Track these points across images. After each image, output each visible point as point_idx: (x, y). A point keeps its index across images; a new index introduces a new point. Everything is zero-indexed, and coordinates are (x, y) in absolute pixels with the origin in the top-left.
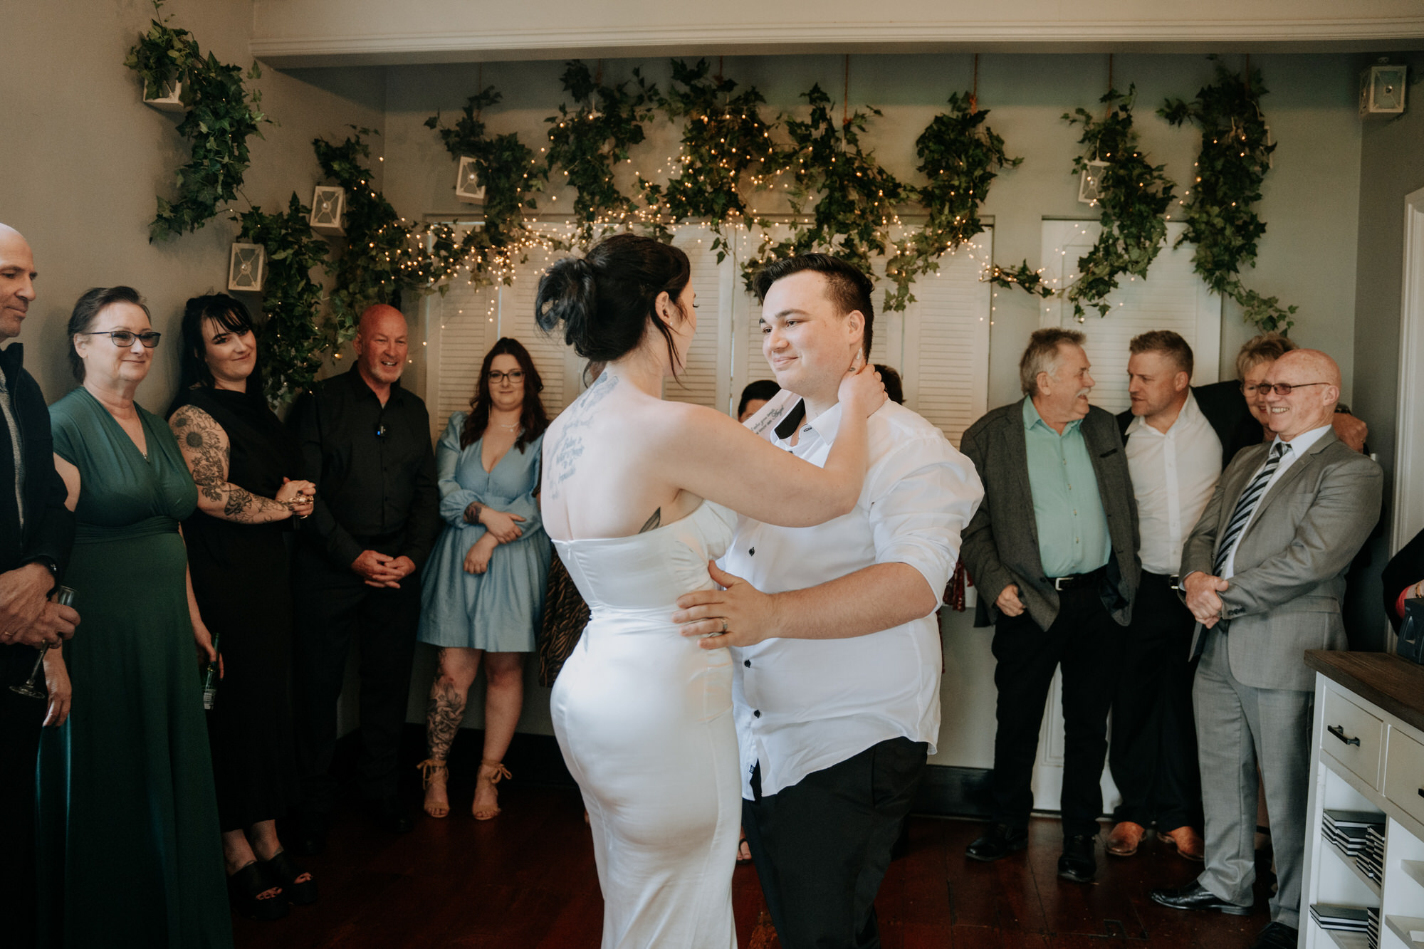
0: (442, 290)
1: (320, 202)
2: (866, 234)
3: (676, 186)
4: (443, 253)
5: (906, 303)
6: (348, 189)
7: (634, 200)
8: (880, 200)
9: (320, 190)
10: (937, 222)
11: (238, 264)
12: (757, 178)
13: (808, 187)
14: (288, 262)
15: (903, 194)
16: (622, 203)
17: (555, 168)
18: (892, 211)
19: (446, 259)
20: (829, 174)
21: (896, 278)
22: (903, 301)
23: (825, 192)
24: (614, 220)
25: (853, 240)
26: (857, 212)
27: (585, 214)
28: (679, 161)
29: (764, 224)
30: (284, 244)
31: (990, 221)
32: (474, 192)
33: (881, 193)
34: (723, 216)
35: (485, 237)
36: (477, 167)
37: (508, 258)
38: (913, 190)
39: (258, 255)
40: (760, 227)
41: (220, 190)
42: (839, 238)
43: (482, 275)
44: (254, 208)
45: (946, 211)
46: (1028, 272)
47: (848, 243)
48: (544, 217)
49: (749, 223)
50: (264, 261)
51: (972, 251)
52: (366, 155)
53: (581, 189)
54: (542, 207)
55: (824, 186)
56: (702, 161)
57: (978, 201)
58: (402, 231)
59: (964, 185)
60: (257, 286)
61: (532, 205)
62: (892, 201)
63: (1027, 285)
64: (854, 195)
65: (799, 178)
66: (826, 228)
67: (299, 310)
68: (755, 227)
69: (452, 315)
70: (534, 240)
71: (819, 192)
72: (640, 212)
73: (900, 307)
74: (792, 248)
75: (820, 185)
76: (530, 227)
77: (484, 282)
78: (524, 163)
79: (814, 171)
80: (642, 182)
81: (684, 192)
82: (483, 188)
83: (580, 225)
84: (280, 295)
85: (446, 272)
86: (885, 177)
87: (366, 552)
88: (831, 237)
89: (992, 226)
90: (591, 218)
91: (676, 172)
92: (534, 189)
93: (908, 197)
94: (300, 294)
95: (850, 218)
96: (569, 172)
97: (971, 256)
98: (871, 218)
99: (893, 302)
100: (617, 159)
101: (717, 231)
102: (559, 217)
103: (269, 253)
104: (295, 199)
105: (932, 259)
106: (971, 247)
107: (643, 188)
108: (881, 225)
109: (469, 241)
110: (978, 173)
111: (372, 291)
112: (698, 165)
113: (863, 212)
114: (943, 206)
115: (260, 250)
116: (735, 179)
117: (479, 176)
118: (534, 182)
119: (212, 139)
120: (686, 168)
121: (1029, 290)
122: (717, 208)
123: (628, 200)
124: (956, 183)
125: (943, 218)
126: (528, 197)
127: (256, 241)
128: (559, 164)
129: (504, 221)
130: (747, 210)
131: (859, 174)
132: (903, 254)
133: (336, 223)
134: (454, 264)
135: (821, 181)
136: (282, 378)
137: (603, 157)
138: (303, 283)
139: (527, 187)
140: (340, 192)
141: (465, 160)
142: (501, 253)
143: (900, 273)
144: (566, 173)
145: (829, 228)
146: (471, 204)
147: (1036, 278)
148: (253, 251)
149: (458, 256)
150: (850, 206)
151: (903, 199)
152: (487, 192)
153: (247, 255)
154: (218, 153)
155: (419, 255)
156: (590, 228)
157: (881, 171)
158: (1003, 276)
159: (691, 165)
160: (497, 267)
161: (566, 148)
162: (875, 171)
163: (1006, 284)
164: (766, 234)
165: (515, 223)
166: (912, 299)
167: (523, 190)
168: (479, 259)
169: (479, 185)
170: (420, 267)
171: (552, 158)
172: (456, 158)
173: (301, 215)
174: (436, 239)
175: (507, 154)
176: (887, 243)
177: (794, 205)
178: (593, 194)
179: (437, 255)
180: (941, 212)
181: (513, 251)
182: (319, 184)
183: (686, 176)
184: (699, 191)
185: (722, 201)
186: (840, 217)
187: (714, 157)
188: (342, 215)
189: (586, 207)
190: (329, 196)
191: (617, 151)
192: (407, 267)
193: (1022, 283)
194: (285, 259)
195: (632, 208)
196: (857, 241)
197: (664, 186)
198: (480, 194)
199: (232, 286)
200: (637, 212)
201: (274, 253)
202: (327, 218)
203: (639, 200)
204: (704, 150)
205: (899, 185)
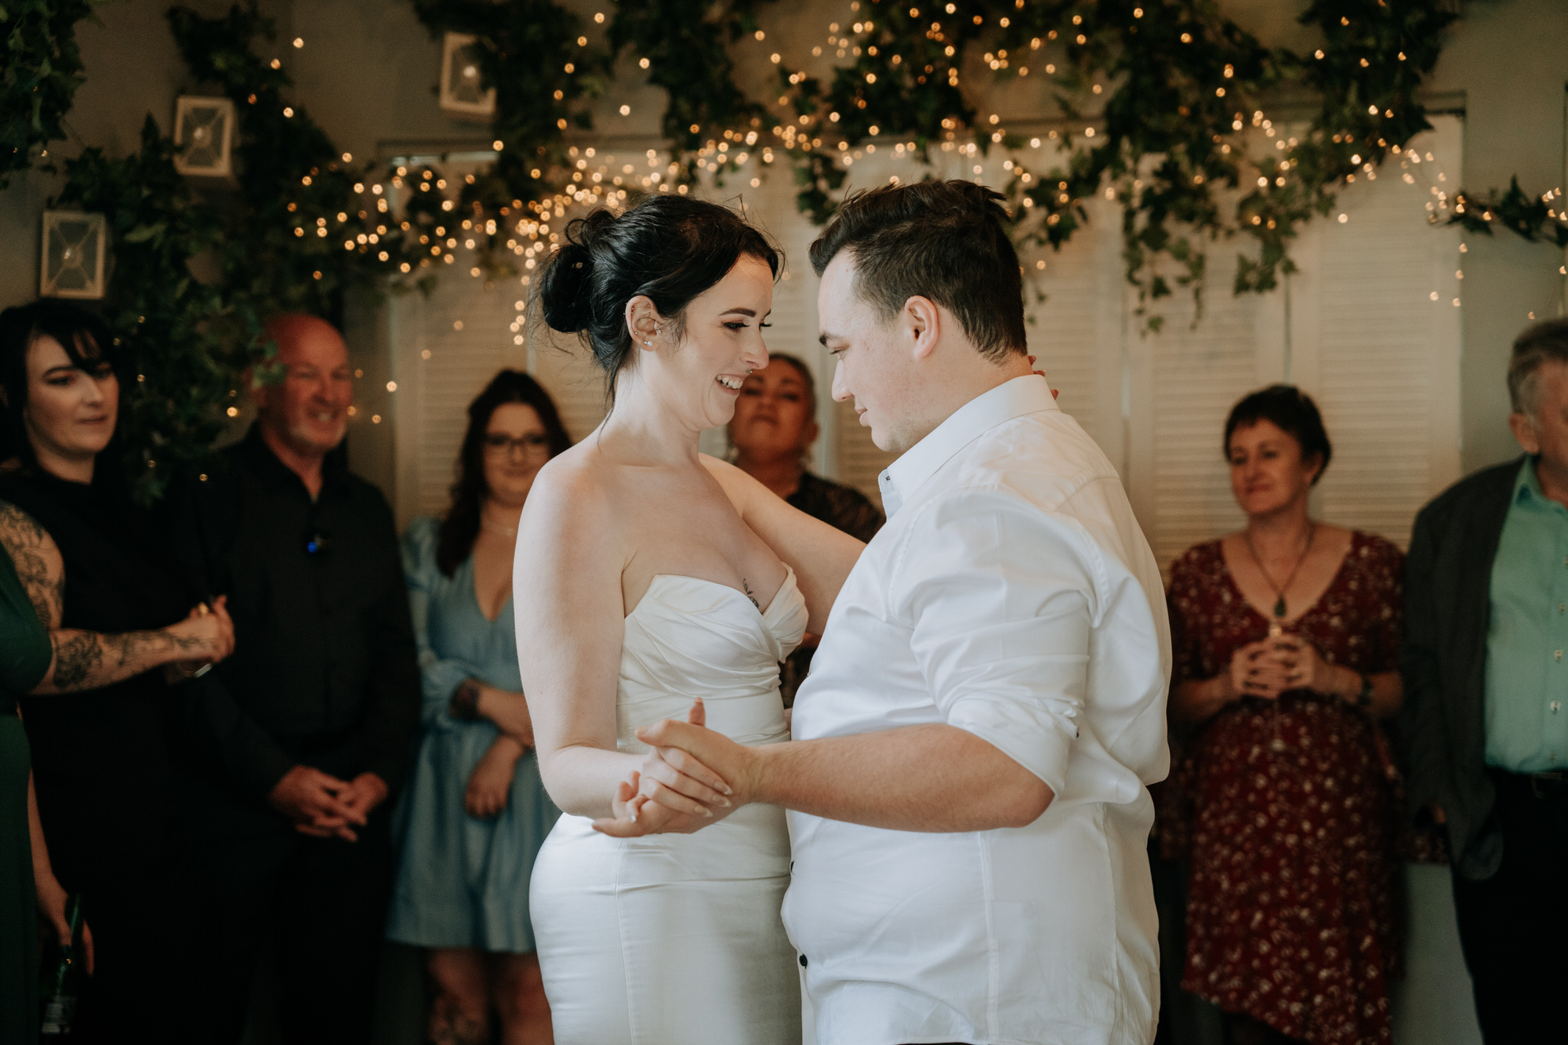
0: (426, 286)
1: (189, 129)
2: (1202, 152)
3: (847, 80)
4: (424, 218)
5: (1279, 276)
6: (240, 103)
7: (772, 109)
8: (1228, 84)
9: (186, 104)
10: (1334, 119)
11: (56, 250)
12: (996, 57)
13: (1091, 69)
14: (156, 246)
15: (1269, 72)
16: (750, 117)
17: (624, 53)
18: (1249, 103)
19: (430, 230)
20: (1129, 41)
21: (1259, 231)
22: (1272, 272)
23: (1122, 80)
24: (736, 146)
25: (1176, 165)
26: (1184, 111)
27: (682, 138)
28: (849, 33)
29: (1013, 143)
30: (147, 215)
31: (1456, 103)
32: (475, 100)
33: (1228, 72)
34: (935, 134)
35: (500, 186)
36: (476, 54)
37: (541, 222)
38: (1289, 58)
39: (94, 235)
40: (1002, 151)
41: (37, 123)
42: (1151, 162)
43: (497, 257)
44: (89, 150)
45: (1352, 97)
46: (1523, 203)
47: (1168, 172)
48: (606, 144)
49: (984, 144)
50: (107, 243)
51: (1413, 169)
52: (271, 36)
53: (674, 91)
54: (602, 124)
55: (1121, 66)
56: (894, 30)
57: (1419, 72)
58: (348, 177)
59: (1385, 45)
60: (95, 290)
61: (583, 121)
62: (1252, 86)
63: (1523, 225)
64: (1178, 79)
65: (1074, 53)
66: (1126, 145)
67: (179, 332)
68: (996, 151)
69: (440, 332)
70: (591, 188)
71: (1111, 76)
72: (784, 129)
73: (1266, 283)
74: (1063, 185)
75: (1112, 64)
76: (581, 164)
77: (503, 270)
78: (566, 46)
79: (1103, 36)
80: (784, 72)
81: (867, 91)
82: (491, 95)
83: (675, 158)
84: (141, 303)
85: (429, 255)
86: (1238, 37)
87: (299, 769)
88: (1136, 160)
89: (1460, 113)
90: (695, 143)
91: (846, 52)
92: (586, 95)
93: (1279, 75)
94: (181, 304)
95: (1172, 122)
96: (652, 63)
97: (1408, 179)
98: (1209, 120)
99: (1252, 278)
100: (739, 32)
101: (926, 160)
102: (634, 142)
103: (117, 233)
104: (149, 127)
105: (1329, 189)
106: (1409, 160)
107: (788, 85)
108: (1229, 131)
109: (468, 194)
110: (1414, 18)
111: (296, 292)
112: (887, 38)
113: (1195, 110)
114: (1346, 87)
115: (98, 224)
116: (955, 62)
117: (483, 70)
118: (587, 81)
119: (17, 32)
120: (865, 44)
121: (1527, 235)
122: (923, 118)
123: (759, 109)
124: (1370, 42)
125: (1347, 111)
126: (577, 107)
127: (89, 208)
128: (631, 46)
129: (533, 154)
130: (979, 118)
131: (1186, 38)
132: (1272, 185)
133: (222, 167)
134: (445, 238)
135: (1116, 52)
136: (146, 454)
137: (713, 29)
138: (183, 285)
139: (573, 88)
140: (225, 108)
141: (455, 41)
142: (534, 216)
143: (1264, 222)
144: (645, 63)
145: (1133, 142)
146: (465, 122)
147: (1541, 208)
148: (83, 227)
149: (452, 223)
150: (1172, 100)
151: (1270, 82)
152: (500, 101)
153: (71, 233)
154: (26, 56)
155: (379, 223)
156: (693, 166)
157: (1229, 29)
158: (1474, 212)
159: (872, 39)
160: (526, 241)
161: (642, 14)
162: (1219, 28)
163: (1484, 227)
164: (1016, 163)
165: (555, 157)
166: (1290, 268)
167: (566, 96)
168: (491, 227)
169: (484, 87)
170: (382, 244)
171: (617, 33)
172: (437, 36)
173: (165, 156)
174: (408, 194)
175: (533, 30)
176: (1242, 165)
177: (1065, 106)
178: (695, 102)
179: (413, 221)
180: (1343, 101)
181: (552, 210)
182: (182, 91)
183: (866, 61)
184: (889, 83)
185: (932, 104)
186: (1153, 123)
187: (916, 21)
188: (235, 152)
189: (684, 126)
190: (205, 117)
191: (738, 17)
192: (357, 245)
193: (1512, 223)
194: (149, 242)
195: (769, 123)
196: (1184, 163)
197: (826, 78)
198: (486, 106)
199: (46, 289)
200: (777, 130)
201: (129, 229)
202: (207, 156)
203: (783, 108)
204: (895, 12)
205: (1264, 54)
